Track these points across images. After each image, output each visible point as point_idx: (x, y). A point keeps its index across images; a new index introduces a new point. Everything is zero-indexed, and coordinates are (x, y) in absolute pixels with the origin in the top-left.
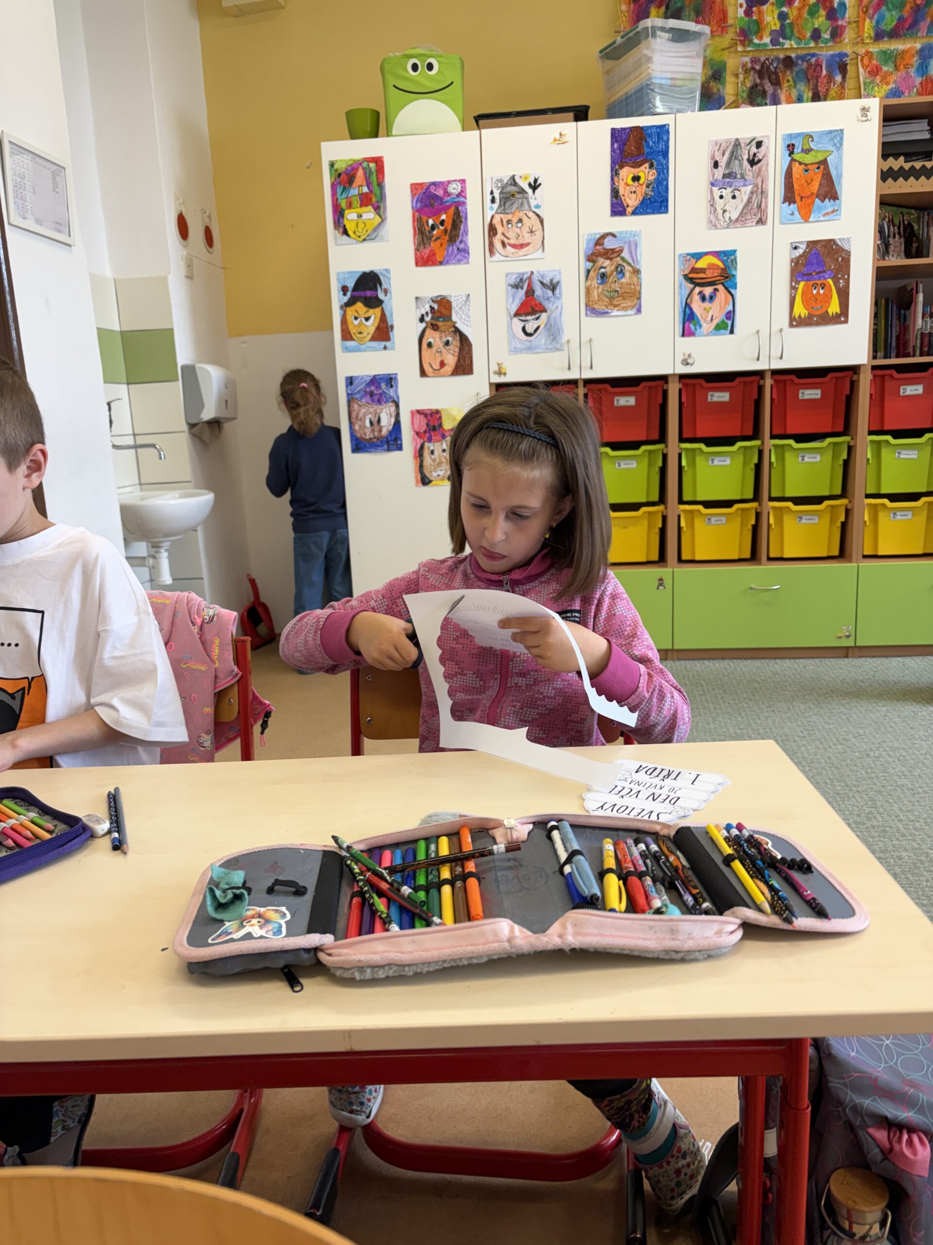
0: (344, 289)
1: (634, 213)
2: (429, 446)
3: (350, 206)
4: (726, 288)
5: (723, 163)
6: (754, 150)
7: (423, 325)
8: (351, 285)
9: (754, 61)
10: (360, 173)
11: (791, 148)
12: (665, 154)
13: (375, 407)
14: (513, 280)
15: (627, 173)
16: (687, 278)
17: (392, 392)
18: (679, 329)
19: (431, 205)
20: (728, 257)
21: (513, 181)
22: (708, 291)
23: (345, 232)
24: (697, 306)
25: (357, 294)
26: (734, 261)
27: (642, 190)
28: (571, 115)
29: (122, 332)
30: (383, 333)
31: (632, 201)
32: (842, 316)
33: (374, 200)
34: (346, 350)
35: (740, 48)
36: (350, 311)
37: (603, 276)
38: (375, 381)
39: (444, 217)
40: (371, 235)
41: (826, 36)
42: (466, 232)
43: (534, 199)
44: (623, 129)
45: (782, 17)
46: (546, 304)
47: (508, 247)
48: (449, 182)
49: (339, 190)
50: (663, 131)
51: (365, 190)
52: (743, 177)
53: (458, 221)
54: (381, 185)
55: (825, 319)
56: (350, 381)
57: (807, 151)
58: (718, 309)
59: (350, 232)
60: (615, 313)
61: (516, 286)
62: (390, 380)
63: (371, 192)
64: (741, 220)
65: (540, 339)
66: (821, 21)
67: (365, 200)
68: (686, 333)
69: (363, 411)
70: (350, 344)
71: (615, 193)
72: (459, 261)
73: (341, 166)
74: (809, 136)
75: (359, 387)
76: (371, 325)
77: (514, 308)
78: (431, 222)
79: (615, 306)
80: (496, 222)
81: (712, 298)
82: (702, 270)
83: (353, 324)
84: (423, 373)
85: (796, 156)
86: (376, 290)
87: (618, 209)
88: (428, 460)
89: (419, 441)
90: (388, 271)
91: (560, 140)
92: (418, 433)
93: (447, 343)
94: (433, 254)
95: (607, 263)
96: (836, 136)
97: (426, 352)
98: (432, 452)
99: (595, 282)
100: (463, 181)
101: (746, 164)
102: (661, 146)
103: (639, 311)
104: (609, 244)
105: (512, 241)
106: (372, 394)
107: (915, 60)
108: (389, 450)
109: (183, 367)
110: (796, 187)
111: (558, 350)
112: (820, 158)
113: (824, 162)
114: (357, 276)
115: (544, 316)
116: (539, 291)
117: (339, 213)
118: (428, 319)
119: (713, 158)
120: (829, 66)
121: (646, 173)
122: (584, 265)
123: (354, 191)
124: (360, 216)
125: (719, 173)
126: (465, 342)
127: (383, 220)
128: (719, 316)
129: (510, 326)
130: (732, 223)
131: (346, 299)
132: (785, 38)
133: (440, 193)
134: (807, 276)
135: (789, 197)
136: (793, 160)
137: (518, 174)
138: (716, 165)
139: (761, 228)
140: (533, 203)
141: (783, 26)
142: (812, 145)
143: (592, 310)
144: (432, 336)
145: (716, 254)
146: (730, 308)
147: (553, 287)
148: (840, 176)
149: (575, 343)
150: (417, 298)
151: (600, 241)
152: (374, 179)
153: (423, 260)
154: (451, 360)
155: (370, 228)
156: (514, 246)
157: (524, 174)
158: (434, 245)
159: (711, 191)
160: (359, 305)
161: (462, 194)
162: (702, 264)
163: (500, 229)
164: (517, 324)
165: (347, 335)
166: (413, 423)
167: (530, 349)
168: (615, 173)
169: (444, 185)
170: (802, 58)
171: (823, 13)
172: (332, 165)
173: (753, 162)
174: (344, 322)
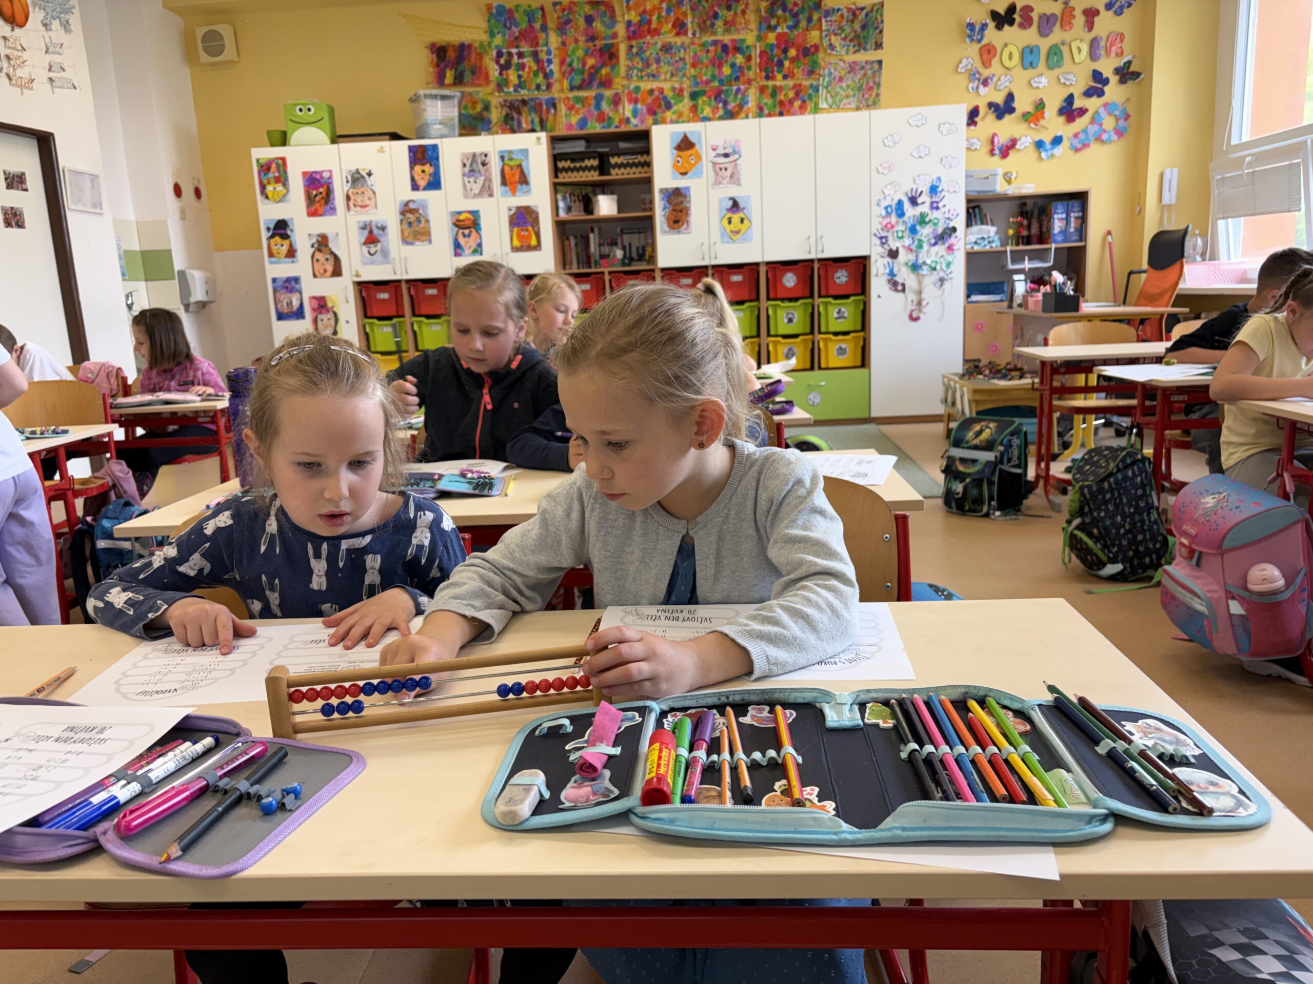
0: (268, 229)
1: (425, 189)
2: (320, 317)
3: (269, 183)
4: (477, 231)
5: (468, 163)
6: (483, 158)
7: (313, 250)
8: (272, 226)
9: (505, 101)
10: (274, 166)
11: (502, 158)
12: (437, 158)
13: (288, 295)
14: (361, 225)
15: (418, 168)
16: (455, 225)
17: (298, 286)
18: (453, 252)
19: (314, 184)
20: (475, 214)
21: (357, 171)
22: (466, 232)
23: (267, 197)
24: (462, 240)
25: (277, 231)
26: (479, 216)
27: (427, 178)
28: (387, 137)
29: (142, 252)
30: (291, 253)
31: (422, 183)
32: (538, 247)
33: (282, 180)
34: (271, 263)
35: (497, 94)
36: (273, 241)
37: (410, 224)
38: (288, 280)
39: (321, 190)
40: (282, 199)
41: (544, 87)
42: (334, 199)
43: (370, 181)
44: (414, 146)
45: (519, 77)
46: (380, 238)
47: (358, 208)
48: (323, 172)
49: (263, 174)
50: (435, 148)
51: (277, 174)
52: (479, 172)
53: (329, 193)
54: (285, 172)
55: (530, 248)
56: (274, 280)
57: (511, 159)
58: (472, 242)
59: (270, 196)
60: (418, 243)
61: (363, 228)
62: (297, 280)
63: (280, 176)
64: (480, 194)
65: (378, 257)
66: (540, 79)
67: (277, 180)
68: (457, 254)
69: (282, 297)
70: (273, 259)
71: (413, 179)
72: (331, 215)
73: (263, 161)
74: (511, 152)
75: (279, 283)
76: (285, 249)
77: (363, 240)
78: (314, 193)
79: (418, 240)
80: (350, 193)
81: (469, 236)
82: (463, 221)
83: (274, 248)
84: (315, 276)
85: (507, 161)
86: (285, 229)
87: (415, 187)
88: (320, 324)
89: (315, 314)
90: (292, 219)
91: (381, 150)
92: (314, 310)
93: (327, 259)
94: (316, 210)
95: (411, 216)
96: (525, 152)
97: (316, 264)
98: (322, 320)
99: (406, 226)
100: (330, 171)
101: (480, 166)
102: (435, 155)
103: (430, 242)
104: (412, 206)
105: (360, 204)
106: (287, 287)
107: (593, 102)
108: (298, 318)
109: (179, 272)
110: (507, 177)
111: (388, 263)
112: (518, 163)
113: (520, 166)
114: (275, 222)
115: (379, 245)
116: (376, 231)
117: (263, 187)
118: (316, 246)
119: (462, 161)
120: (547, 104)
121: (428, 169)
122: (399, 217)
123: (271, 175)
124: (275, 189)
125: (467, 169)
126: (337, 260)
127: (288, 191)
128: (474, 246)
129: (361, 250)
130: (476, 196)
131: (270, 234)
132: (521, 88)
133: (318, 177)
134: (518, 225)
135: (504, 182)
136: (504, 164)
137: (360, 167)
138: (464, 165)
139: (491, 199)
140: (369, 183)
141: (520, 82)
142: (514, 156)
143: (405, 241)
144: (318, 256)
145: (470, 212)
146: (479, 241)
147: (383, 229)
148: (529, 172)
149: (397, 260)
150: (310, 235)
151: (407, 204)
152: (281, 168)
153: (312, 213)
154: (330, 268)
155: (281, 195)
156: (361, 206)
157: (364, 167)
158: (317, 205)
159: (463, 180)
160: (277, 239)
161: (330, 177)
162: (462, 217)
163: (352, 197)
164: (365, 249)
165: (271, 255)
166: (311, 303)
167: (373, 263)
168: (412, 168)
169: (320, 173)
170: (532, 100)
171: (541, 75)
172: (258, 160)
173: (484, 164)
174: (269, 247)
